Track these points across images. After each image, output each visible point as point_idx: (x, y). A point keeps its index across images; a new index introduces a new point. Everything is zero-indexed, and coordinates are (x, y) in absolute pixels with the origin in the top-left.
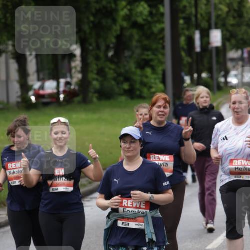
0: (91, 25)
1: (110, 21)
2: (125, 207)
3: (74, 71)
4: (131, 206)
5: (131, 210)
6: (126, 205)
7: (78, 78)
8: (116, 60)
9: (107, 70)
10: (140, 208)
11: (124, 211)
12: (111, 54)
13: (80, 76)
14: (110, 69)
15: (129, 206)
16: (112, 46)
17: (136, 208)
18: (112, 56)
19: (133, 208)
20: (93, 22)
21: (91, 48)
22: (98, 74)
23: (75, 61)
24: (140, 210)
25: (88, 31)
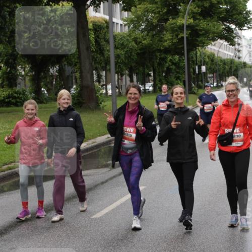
1: (164, 62)
3: (150, 80)
9: (163, 80)
13: (153, 82)
18: (165, 75)
20: (158, 62)
21: (157, 72)
23: (151, 77)
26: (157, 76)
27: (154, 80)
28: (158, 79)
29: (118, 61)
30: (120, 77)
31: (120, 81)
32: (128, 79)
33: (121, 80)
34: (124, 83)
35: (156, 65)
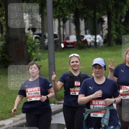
0: (113, 5)
3: (104, 29)
5: (98, 106)
9: (121, 29)
11: (93, 107)
13: (107, 32)
16: (123, 16)
18: (124, 21)
19: (99, 105)
23: (104, 24)
24: (103, 106)
25: (111, 8)
26: (112, 23)
30: (62, 23)
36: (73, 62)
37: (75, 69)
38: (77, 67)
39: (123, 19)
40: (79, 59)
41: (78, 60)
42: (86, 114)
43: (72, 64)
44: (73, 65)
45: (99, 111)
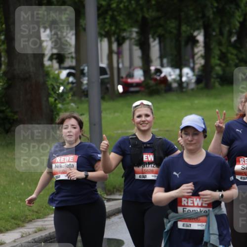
0: (215, 10)
1: (233, 6)
2: (184, 206)
3: (196, 57)
4: (192, 205)
5: (191, 209)
6: (186, 204)
7: (201, 64)
8: (238, 45)
9: (229, 55)
10: (202, 206)
11: (184, 211)
12: (234, 39)
13: (202, 62)
14: (232, 54)
15: (189, 204)
16: (234, 31)
17: (198, 206)
18: (235, 41)
19: (194, 206)
20: (217, 8)
21: (214, 34)
22: (220, 59)
23: (197, 47)
24: (202, 209)
25: (211, 16)
26: (214, 45)
27: (207, 56)
28: (216, 52)
29: (109, 5)
30: (115, 46)
31: (115, 57)
32: (137, 52)
33: (119, 53)
34: (127, 64)
35: (210, 13)
36: (140, 116)
37: (143, 128)
38: (148, 125)
39: (233, 37)
40: (151, 109)
41: (149, 113)
42: (169, 222)
43: (138, 120)
44: (141, 121)
45: (194, 219)
